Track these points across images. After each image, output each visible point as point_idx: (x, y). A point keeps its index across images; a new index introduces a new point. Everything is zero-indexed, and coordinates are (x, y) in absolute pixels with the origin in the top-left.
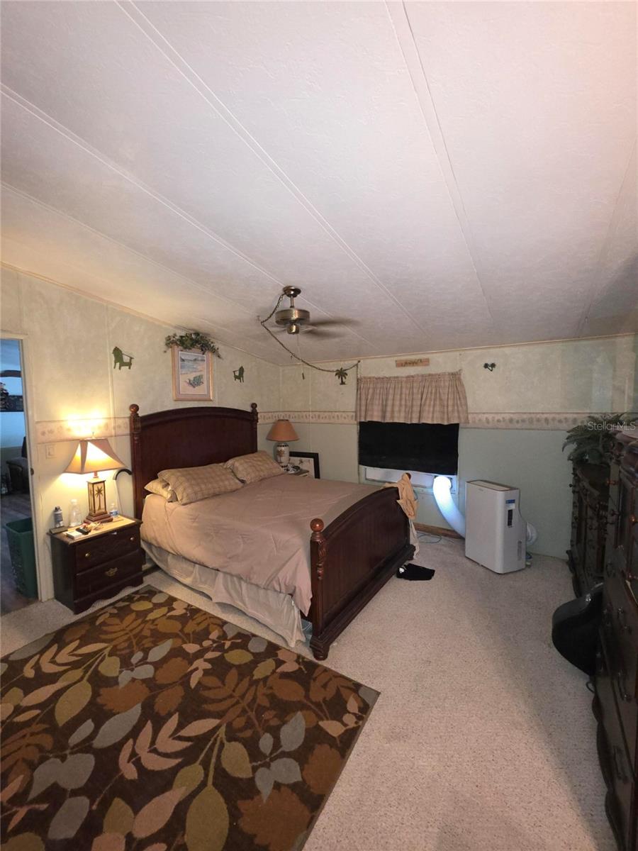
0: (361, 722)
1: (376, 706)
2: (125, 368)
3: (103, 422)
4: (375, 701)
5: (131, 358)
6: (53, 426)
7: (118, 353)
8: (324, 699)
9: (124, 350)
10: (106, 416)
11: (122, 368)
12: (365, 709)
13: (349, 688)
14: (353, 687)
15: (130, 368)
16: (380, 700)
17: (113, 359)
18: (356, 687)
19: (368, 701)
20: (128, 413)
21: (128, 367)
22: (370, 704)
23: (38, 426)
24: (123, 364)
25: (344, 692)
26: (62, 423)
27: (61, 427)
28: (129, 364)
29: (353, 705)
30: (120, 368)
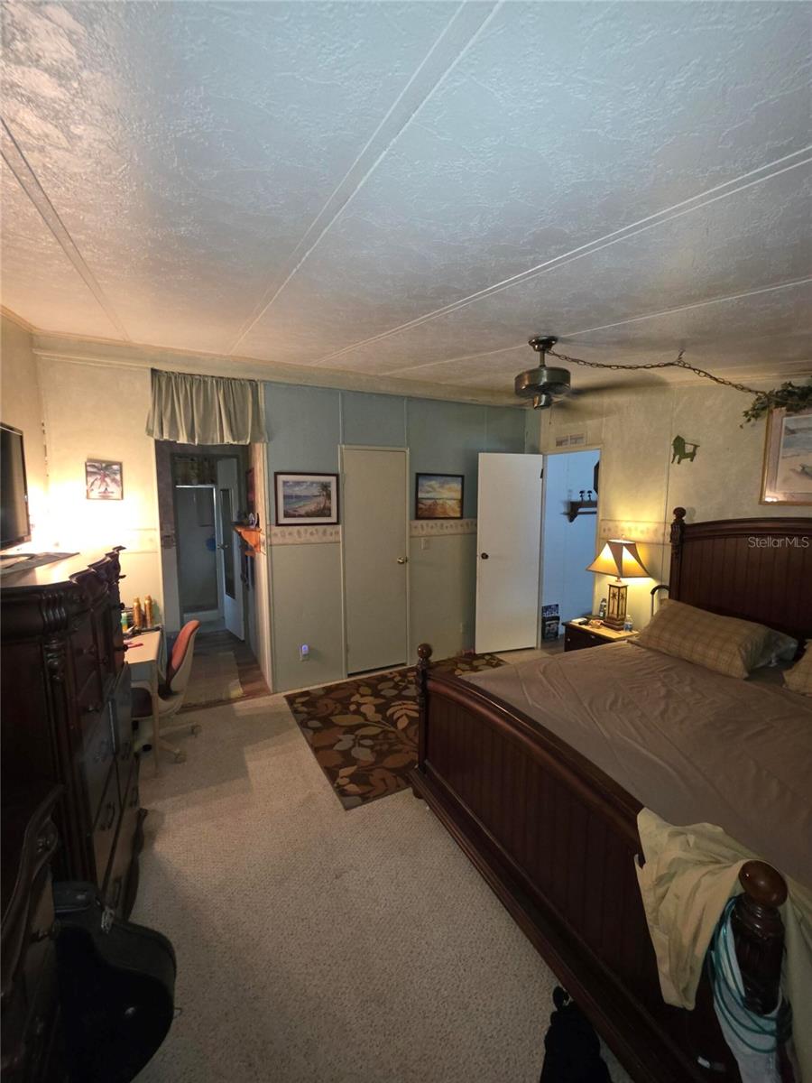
0: (335, 785)
1: (338, 802)
2: (686, 461)
3: (652, 526)
4: (343, 803)
5: (696, 447)
6: (611, 524)
7: (679, 444)
8: (372, 775)
9: (688, 438)
10: (657, 520)
11: (684, 461)
12: (341, 792)
13: (369, 792)
14: (368, 795)
15: (692, 460)
16: (341, 807)
17: (673, 450)
18: (365, 798)
19: (347, 799)
20: (672, 518)
21: (689, 459)
22: (344, 799)
23: (603, 523)
24: (686, 456)
25: (367, 789)
26: (617, 523)
27: (617, 527)
28: (692, 456)
29: (352, 788)
30: (679, 462)
